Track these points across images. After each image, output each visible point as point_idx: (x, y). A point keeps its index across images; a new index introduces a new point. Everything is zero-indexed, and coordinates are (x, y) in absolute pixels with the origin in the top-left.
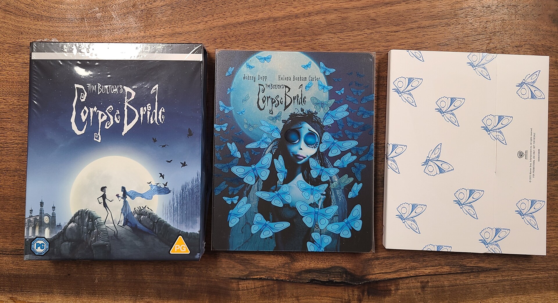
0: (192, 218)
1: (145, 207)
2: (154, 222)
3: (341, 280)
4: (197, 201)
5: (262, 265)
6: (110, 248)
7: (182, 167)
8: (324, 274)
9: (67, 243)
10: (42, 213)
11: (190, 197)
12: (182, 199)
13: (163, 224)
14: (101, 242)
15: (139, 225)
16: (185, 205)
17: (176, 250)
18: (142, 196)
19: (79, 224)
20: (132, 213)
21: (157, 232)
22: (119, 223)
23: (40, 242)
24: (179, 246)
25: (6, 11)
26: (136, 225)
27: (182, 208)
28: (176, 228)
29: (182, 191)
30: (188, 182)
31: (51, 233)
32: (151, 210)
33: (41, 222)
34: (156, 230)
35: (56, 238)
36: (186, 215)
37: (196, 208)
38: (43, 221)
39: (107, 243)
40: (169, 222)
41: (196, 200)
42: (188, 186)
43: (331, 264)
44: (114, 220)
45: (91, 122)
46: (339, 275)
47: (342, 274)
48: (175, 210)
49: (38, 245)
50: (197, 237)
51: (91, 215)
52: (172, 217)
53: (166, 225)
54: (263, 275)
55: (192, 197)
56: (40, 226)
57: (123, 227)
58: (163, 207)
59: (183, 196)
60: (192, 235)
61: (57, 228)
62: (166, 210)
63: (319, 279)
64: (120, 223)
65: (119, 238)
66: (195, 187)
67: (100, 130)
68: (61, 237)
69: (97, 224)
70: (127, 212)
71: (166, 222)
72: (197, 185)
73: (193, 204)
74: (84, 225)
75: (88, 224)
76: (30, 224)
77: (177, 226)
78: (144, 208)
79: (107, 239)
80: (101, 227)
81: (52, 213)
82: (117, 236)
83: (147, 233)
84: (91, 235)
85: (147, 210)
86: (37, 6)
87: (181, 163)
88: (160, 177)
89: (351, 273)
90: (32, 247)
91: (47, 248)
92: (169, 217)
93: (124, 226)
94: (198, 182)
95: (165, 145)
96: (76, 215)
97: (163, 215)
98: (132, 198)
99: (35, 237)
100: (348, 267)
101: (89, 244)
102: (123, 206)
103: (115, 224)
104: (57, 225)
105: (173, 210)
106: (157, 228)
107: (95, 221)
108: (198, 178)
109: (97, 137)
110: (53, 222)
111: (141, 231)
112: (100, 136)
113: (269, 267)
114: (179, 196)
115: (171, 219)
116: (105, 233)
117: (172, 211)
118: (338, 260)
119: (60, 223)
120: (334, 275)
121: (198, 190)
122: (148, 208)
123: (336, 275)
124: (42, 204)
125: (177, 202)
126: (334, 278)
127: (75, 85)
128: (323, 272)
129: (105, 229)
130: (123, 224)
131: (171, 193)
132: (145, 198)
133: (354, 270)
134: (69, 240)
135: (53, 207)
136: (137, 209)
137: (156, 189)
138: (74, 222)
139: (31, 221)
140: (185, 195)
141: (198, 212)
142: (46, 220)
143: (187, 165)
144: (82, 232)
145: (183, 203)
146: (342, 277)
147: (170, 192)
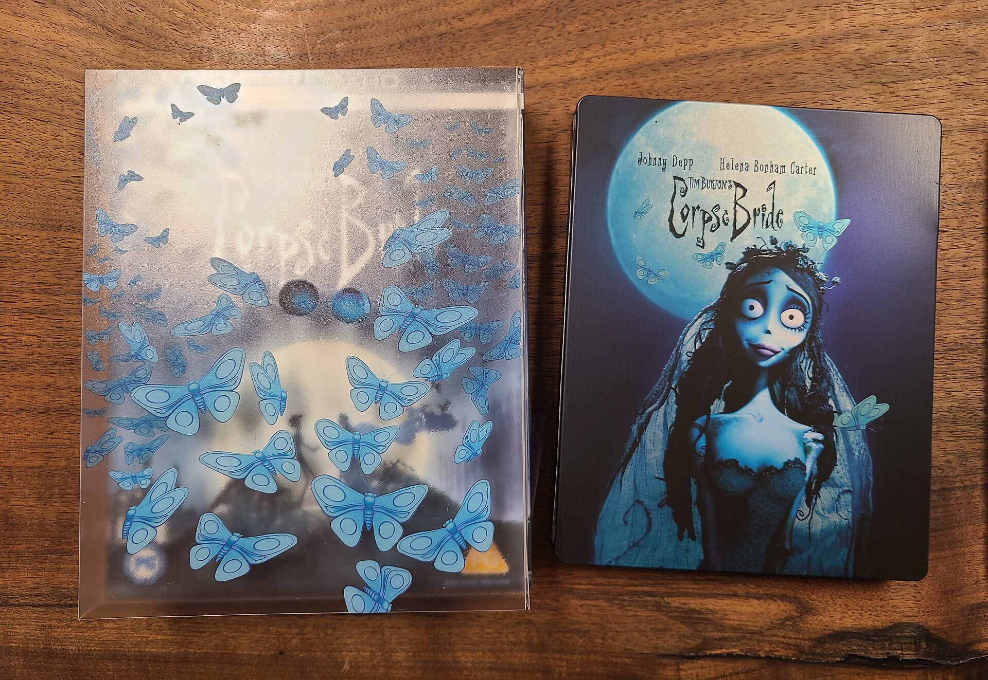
3: (916, 655)
5: (732, 622)
8: (877, 641)
25: (125, 38)
43: (893, 617)
46: (911, 644)
47: (918, 641)
54: (734, 647)
63: (865, 653)
86: (198, 27)
89: (939, 637)
100: (932, 623)
113: (749, 628)
118: (908, 609)
120: (899, 643)
123: (905, 643)
126: (900, 652)
128: (875, 636)
133: (945, 630)
146: (917, 649)
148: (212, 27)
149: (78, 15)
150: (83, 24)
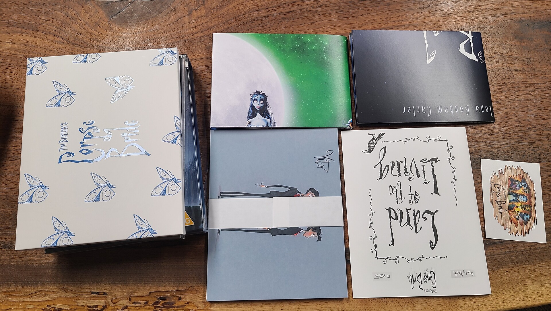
25: (73, 44)
86: (100, 40)
148: (105, 40)
150: (59, 39)
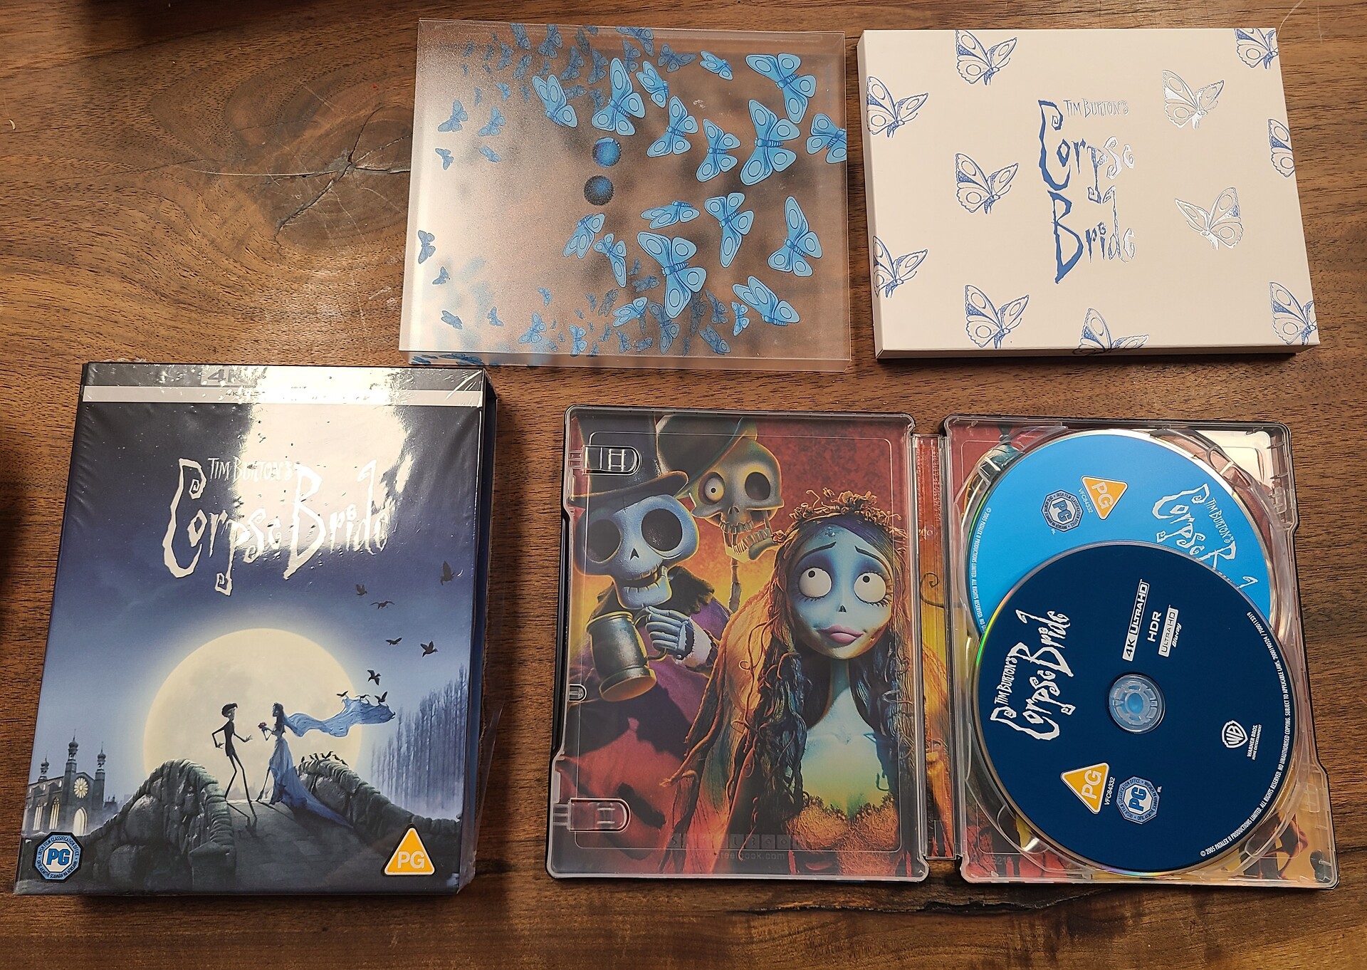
0: (443, 781)
1: (329, 755)
2: (349, 794)
4: (457, 740)
6: (235, 862)
7: (424, 654)
9: (126, 849)
10: (70, 771)
11: (441, 730)
12: (422, 734)
13: (369, 799)
14: (213, 846)
15: (312, 802)
16: (428, 751)
17: (399, 867)
18: (323, 727)
19: (160, 800)
20: (296, 771)
21: (354, 819)
22: (260, 797)
23: (59, 846)
24: (408, 855)
26: (304, 802)
27: (421, 756)
28: (403, 808)
29: (420, 715)
30: (436, 692)
31: (89, 821)
32: (344, 763)
33: (68, 793)
34: (351, 814)
35: (100, 836)
36: (429, 776)
37: (453, 757)
38: (71, 791)
39: (228, 847)
40: (384, 793)
41: (455, 737)
42: (436, 701)
44: (250, 788)
45: (211, 547)
48: (403, 762)
49: (54, 854)
50: (453, 832)
51: (192, 777)
52: (394, 779)
53: (379, 800)
55: (445, 730)
56: (63, 806)
57: (271, 805)
58: (373, 756)
59: (423, 727)
60: (442, 825)
61: (106, 809)
62: (379, 762)
64: (264, 796)
65: (258, 835)
66: (453, 705)
67: (231, 565)
68: (114, 833)
69: (205, 798)
70: (282, 769)
71: (379, 793)
72: (459, 700)
73: (447, 746)
74: (173, 803)
75: (184, 800)
76: (38, 799)
77: (406, 804)
78: (326, 758)
79: (230, 837)
80: (214, 806)
81: (96, 771)
82: (255, 831)
83: (330, 822)
84: (188, 827)
85: (332, 763)
87: (422, 645)
88: (370, 679)
90: (37, 859)
91: (75, 863)
92: (387, 778)
93: (273, 804)
94: (461, 693)
95: (387, 602)
96: (154, 777)
97: (372, 776)
98: (298, 732)
99: (46, 834)
101: (183, 850)
102: (275, 753)
103: (251, 800)
104: (106, 803)
105: (398, 761)
106: (355, 809)
107: (203, 791)
108: (462, 683)
109: (223, 583)
110: (98, 794)
111: (314, 815)
112: (230, 580)
114: (414, 725)
115: (390, 786)
116: (223, 823)
117: (395, 764)
119: (114, 798)
121: (460, 711)
122: (337, 758)
124: (73, 748)
125: (408, 742)
127: (181, 460)
129: (226, 812)
130: (272, 799)
131: (394, 721)
132: (330, 731)
134: (131, 842)
135: (99, 757)
136: (307, 759)
137: (359, 709)
138: (149, 794)
139: (42, 792)
140: (427, 723)
141: (459, 768)
142: (80, 788)
143: (435, 650)
144: (168, 819)
145: (423, 744)
147: (391, 716)
149: (131, 281)
150: (137, 290)
